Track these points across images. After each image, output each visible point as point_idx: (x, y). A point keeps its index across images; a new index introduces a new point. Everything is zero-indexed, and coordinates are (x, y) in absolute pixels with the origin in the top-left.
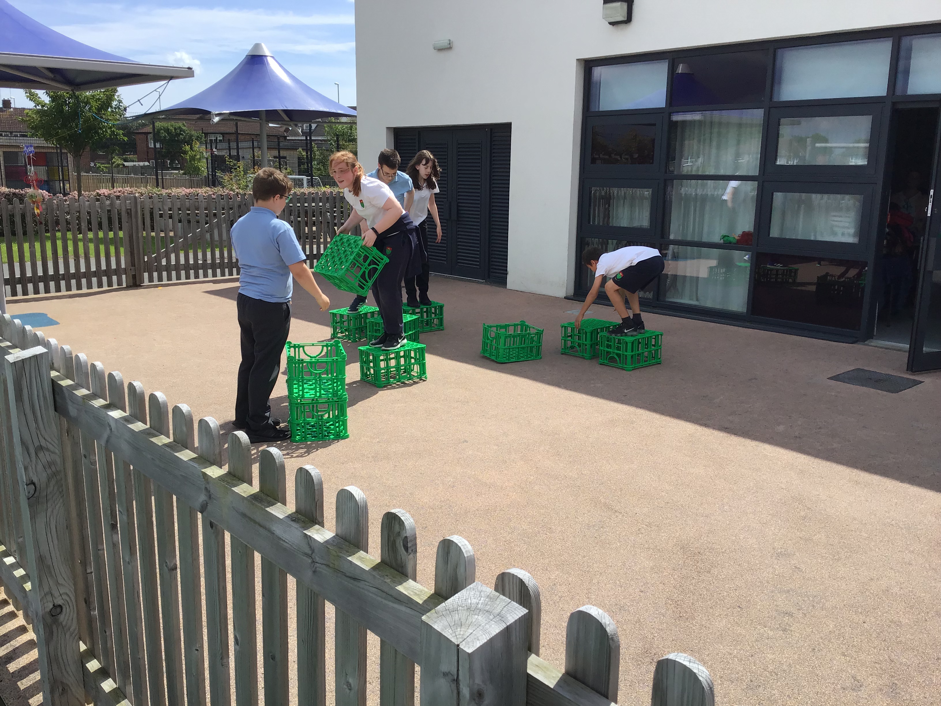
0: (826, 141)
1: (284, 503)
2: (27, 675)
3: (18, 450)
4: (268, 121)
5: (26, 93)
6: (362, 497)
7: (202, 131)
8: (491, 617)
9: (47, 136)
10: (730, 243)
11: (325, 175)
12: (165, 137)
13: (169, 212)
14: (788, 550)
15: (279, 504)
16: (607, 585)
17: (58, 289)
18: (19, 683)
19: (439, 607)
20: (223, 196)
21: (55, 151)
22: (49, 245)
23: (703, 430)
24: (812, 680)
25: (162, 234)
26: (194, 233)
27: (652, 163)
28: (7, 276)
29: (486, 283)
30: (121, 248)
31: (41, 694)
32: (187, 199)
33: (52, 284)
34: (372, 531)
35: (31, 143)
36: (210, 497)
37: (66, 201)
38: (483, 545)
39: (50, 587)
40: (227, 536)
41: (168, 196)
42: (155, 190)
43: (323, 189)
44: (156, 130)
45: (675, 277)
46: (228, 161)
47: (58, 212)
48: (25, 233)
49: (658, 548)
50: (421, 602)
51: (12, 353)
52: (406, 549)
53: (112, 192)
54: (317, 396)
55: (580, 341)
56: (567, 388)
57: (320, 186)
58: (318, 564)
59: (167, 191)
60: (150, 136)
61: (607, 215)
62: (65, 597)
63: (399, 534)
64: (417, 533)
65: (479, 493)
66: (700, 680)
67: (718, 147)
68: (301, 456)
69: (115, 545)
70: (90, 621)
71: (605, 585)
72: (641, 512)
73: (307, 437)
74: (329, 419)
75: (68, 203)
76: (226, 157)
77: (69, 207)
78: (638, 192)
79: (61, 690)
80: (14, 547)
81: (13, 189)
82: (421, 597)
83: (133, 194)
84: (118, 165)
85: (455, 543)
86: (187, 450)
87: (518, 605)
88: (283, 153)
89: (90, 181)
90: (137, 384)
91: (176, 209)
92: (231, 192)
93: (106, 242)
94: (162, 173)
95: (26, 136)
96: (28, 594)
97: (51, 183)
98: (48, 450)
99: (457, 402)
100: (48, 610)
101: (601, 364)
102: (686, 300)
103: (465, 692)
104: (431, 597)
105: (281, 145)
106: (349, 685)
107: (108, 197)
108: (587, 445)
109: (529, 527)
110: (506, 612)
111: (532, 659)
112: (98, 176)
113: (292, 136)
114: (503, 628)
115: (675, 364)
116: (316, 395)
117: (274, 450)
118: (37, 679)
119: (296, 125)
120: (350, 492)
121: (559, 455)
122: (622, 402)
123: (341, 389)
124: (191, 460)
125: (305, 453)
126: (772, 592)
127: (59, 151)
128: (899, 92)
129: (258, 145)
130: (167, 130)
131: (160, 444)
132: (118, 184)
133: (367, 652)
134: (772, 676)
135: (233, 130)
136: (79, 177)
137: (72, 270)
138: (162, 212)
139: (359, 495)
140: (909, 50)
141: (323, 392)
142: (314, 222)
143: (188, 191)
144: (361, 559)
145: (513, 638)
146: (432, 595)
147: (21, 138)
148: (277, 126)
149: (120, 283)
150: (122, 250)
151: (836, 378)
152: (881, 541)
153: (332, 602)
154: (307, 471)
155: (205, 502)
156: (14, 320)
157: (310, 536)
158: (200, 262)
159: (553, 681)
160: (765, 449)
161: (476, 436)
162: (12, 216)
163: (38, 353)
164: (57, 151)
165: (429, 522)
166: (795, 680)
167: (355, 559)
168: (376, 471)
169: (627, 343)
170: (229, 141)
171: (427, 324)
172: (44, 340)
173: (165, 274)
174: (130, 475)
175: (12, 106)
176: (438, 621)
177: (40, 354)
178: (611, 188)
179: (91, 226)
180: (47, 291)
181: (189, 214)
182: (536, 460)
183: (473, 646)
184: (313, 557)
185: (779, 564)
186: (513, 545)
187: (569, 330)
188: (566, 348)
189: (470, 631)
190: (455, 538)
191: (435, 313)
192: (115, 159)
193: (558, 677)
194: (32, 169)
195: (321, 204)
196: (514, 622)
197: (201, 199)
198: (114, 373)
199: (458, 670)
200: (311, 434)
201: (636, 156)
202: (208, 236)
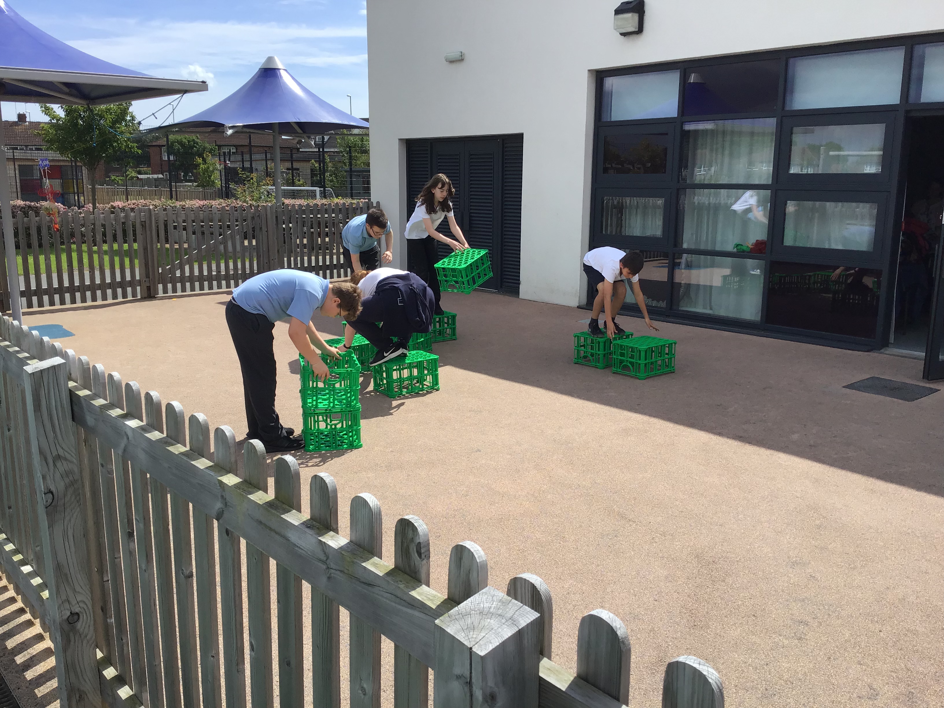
0: (839, 149)
1: (299, 510)
2: (45, 683)
3: (36, 458)
4: (281, 133)
5: (41, 107)
6: (376, 503)
7: (216, 143)
8: (504, 621)
9: (62, 150)
10: (744, 251)
11: (337, 187)
12: (178, 149)
13: (183, 224)
14: (803, 559)
15: (294, 511)
16: (621, 594)
17: (73, 301)
18: (36, 691)
19: (452, 611)
20: (237, 207)
21: (70, 164)
22: (64, 257)
23: (717, 438)
24: (828, 689)
25: (177, 246)
26: (208, 245)
27: (665, 172)
28: (23, 288)
29: (499, 293)
30: (135, 260)
31: (58, 701)
32: (201, 211)
33: (67, 296)
34: (386, 540)
35: (46, 157)
36: (226, 504)
37: (80, 213)
38: (497, 554)
39: (67, 596)
40: (243, 543)
41: (182, 208)
42: (169, 202)
43: (336, 200)
44: (170, 143)
45: (688, 286)
46: (240, 174)
47: (73, 225)
48: (40, 246)
49: (672, 556)
50: (434, 607)
51: (30, 364)
52: (420, 554)
53: (126, 204)
54: (330, 407)
55: (592, 351)
56: (579, 397)
57: (333, 197)
58: (333, 571)
59: (181, 203)
60: (163, 149)
61: (620, 225)
62: (82, 605)
63: (412, 540)
64: (430, 542)
65: (493, 502)
66: (710, 683)
67: (731, 155)
68: (317, 465)
69: (131, 553)
70: (107, 628)
71: (619, 594)
72: (655, 522)
73: (321, 447)
74: (342, 429)
75: (83, 215)
76: (238, 170)
77: (84, 220)
78: (651, 201)
79: (78, 696)
80: (31, 557)
81: (29, 202)
82: (435, 602)
83: (147, 206)
84: (132, 178)
85: (468, 548)
86: (204, 459)
87: (530, 609)
88: (296, 165)
89: (104, 193)
90: (154, 394)
91: (190, 221)
92: (245, 204)
93: (121, 254)
94: (176, 185)
95: (41, 150)
96: (45, 603)
97: (66, 196)
98: (66, 459)
99: (470, 411)
100: (65, 617)
101: (614, 373)
102: (699, 309)
103: (478, 694)
104: (445, 602)
105: (294, 157)
106: (363, 689)
107: (123, 209)
108: (600, 454)
109: (542, 536)
110: (518, 616)
111: (544, 662)
112: (112, 188)
113: (305, 147)
114: (515, 631)
115: (688, 373)
116: (329, 405)
117: (289, 458)
118: (54, 687)
119: (309, 137)
120: (364, 499)
121: (572, 464)
122: (636, 411)
123: (354, 399)
124: (207, 468)
125: (320, 462)
126: (787, 601)
127: (74, 164)
128: (911, 100)
129: (271, 157)
130: (181, 143)
131: (177, 453)
132: (132, 197)
133: (382, 660)
134: (787, 684)
135: (246, 142)
136: (94, 190)
137: (87, 282)
138: (177, 224)
139: (372, 502)
140: (922, 58)
141: (336, 402)
142: (327, 233)
143: (201, 203)
144: (375, 565)
145: (525, 642)
146: (446, 600)
147: (36, 152)
148: (289, 138)
149: (134, 295)
150: (137, 262)
151: (850, 386)
152: (897, 550)
153: (347, 607)
154: (322, 478)
155: (221, 509)
156: (32, 331)
157: (324, 542)
158: (214, 273)
159: (564, 684)
160: (779, 458)
161: (489, 445)
162: (28, 229)
163: (56, 364)
164: (72, 164)
165: (442, 531)
166: (811, 689)
167: (369, 565)
168: (390, 481)
169: (640, 351)
170: (242, 154)
171: (440, 334)
172: (61, 351)
173: (179, 285)
174: (147, 484)
175: (28, 120)
176: (451, 625)
177: (58, 365)
178: (624, 198)
179: (106, 238)
180: (62, 302)
181: (202, 226)
182: (550, 469)
183: (485, 649)
184: (328, 563)
185: (795, 573)
186: (526, 554)
187: (582, 339)
188: (579, 357)
189: (483, 634)
190: (468, 544)
191: (448, 323)
192: (129, 172)
193: (570, 680)
194: (47, 182)
195: (333, 215)
196: (525, 626)
197: (215, 211)
198: (131, 383)
199: (471, 673)
200: (325, 444)
201: (649, 165)
202: (222, 247)
